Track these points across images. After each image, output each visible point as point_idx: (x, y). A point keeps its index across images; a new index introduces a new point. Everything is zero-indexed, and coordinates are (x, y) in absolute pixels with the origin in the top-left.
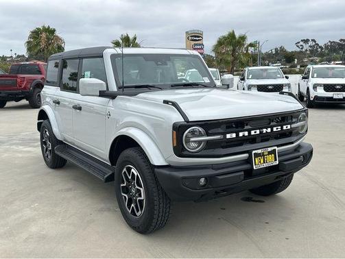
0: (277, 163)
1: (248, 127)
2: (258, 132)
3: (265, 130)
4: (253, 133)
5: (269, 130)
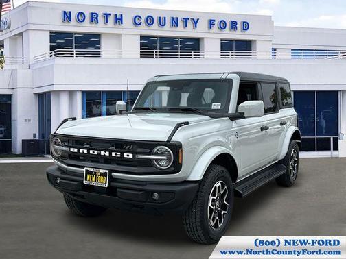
0: (107, 186)
1: (88, 146)
2: (96, 152)
3: (102, 153)
4: (91, 152)
5: (107, 154)
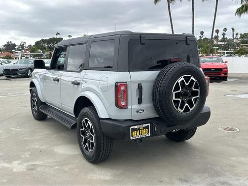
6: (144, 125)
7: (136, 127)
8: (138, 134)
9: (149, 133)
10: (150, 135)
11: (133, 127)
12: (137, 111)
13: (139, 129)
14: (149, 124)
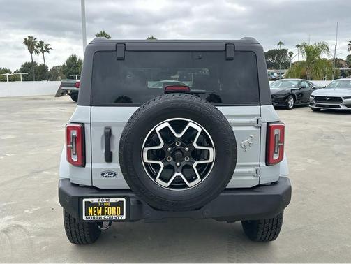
6: (113, 200)
7: (96, 200)
8: (99, 212)
9: (122, 214)
10: (124, 217)
11: (90, 200)
12: (103, 174)
13: (102, 205)
14: (124, 200)
